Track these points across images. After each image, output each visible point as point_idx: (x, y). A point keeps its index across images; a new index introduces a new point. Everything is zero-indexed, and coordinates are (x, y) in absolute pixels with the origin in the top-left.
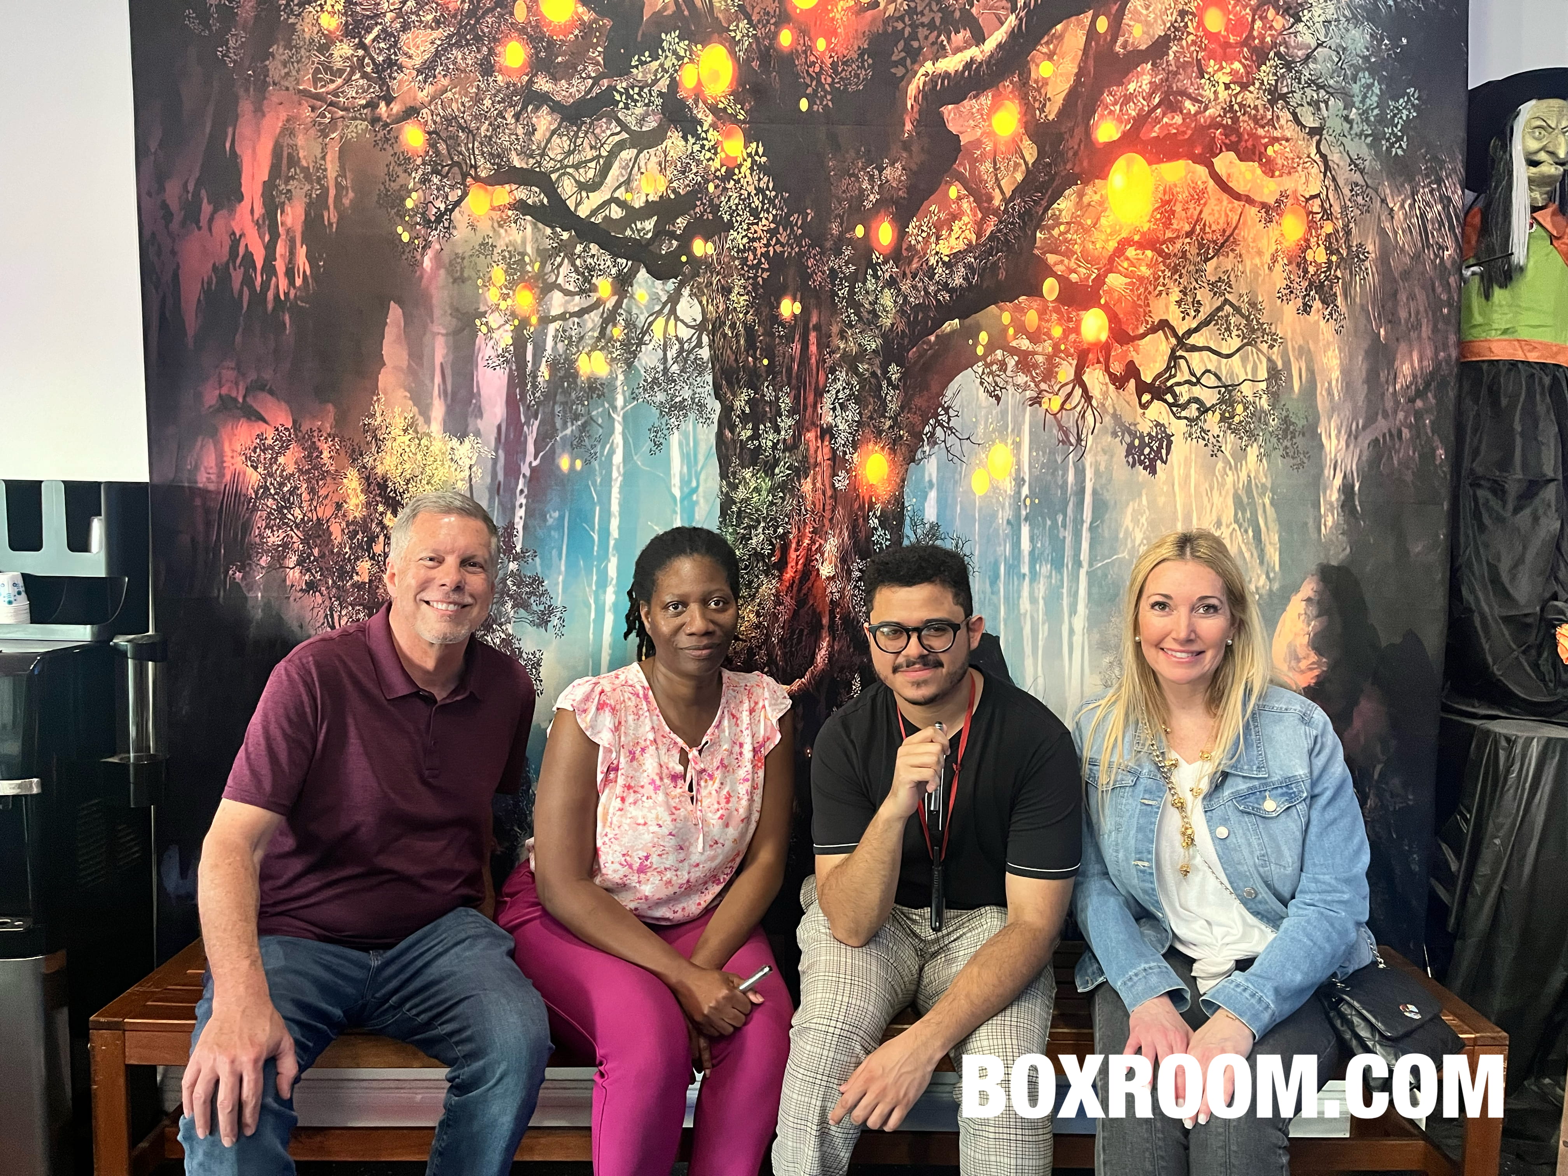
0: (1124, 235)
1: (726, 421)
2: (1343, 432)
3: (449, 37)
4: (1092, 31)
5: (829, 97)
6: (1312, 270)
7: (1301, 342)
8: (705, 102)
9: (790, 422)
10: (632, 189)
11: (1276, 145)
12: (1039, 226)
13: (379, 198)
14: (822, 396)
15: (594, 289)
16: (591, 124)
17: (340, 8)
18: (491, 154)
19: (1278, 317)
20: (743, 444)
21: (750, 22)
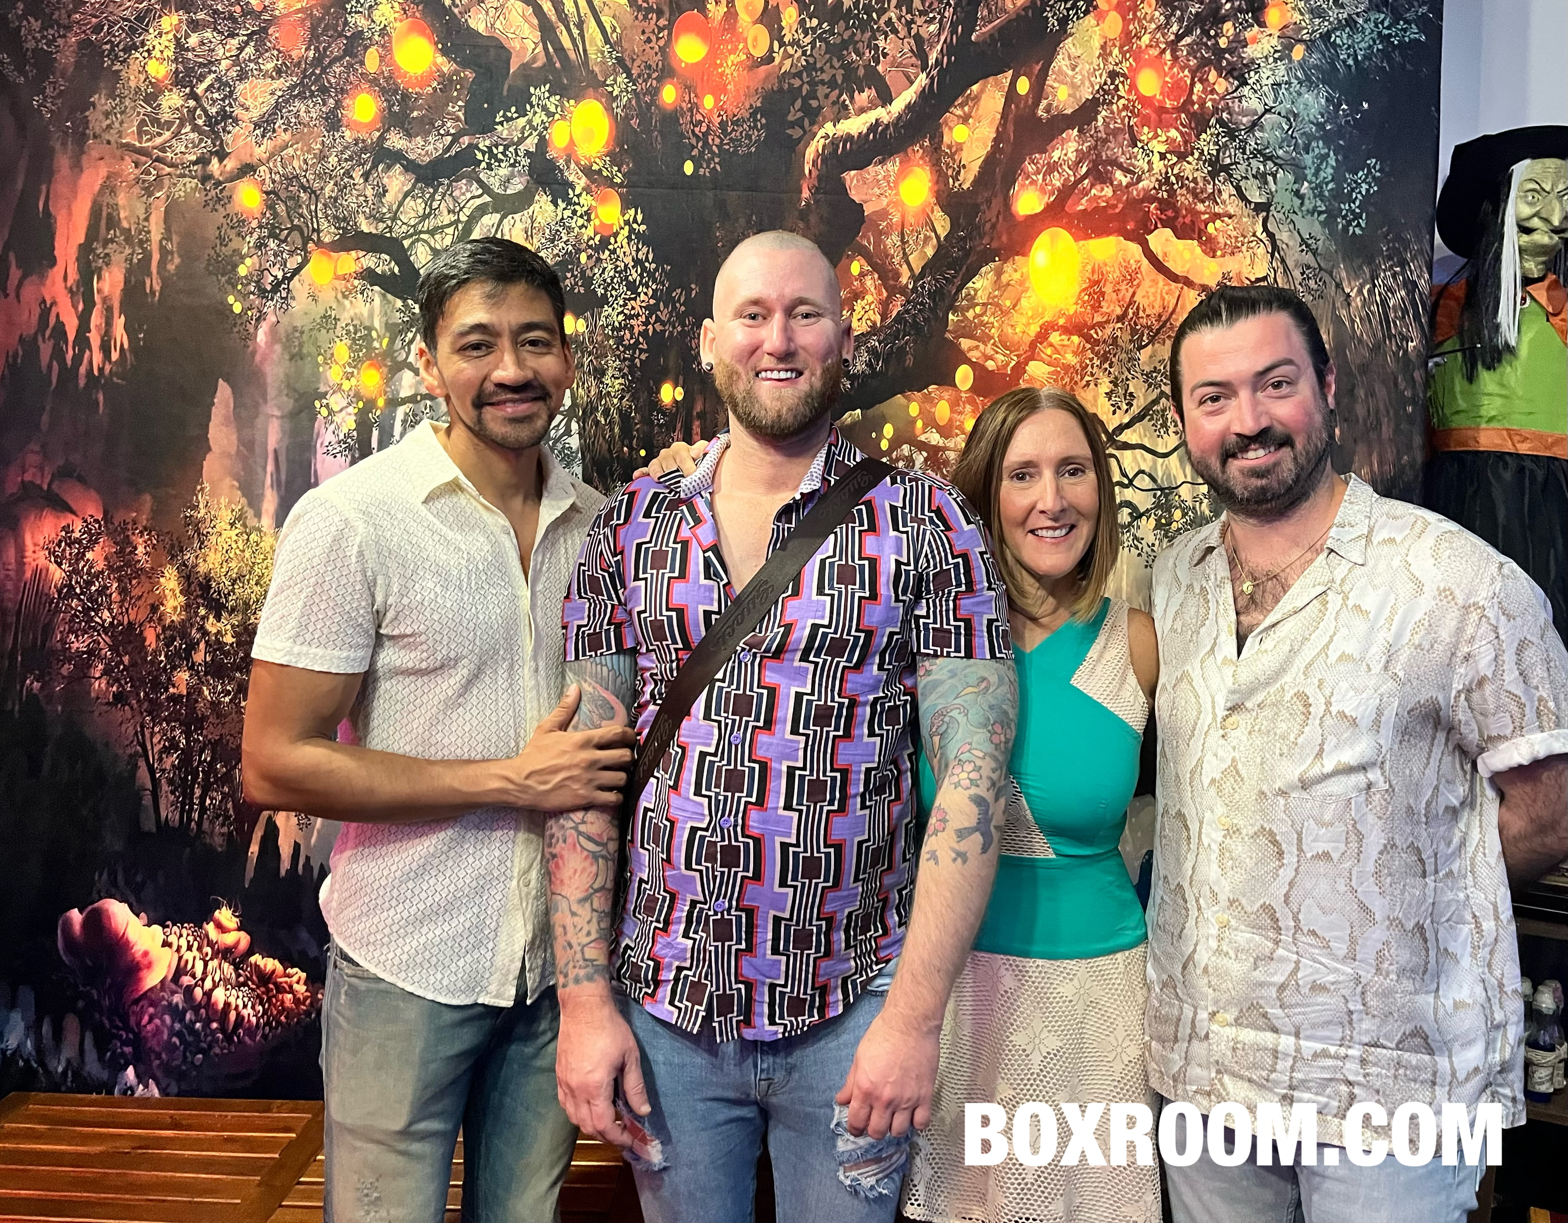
0: (1047, 318)
3: (292, 88)
4: (1011, 94)
5: (717, 160)
8: (577, 164)
11: (1218, 222)
12: (952, 308)
13: (209, 265)
16: (449, 185)
17: (171, 54)
18: (335, 217)
21: (629, 76)
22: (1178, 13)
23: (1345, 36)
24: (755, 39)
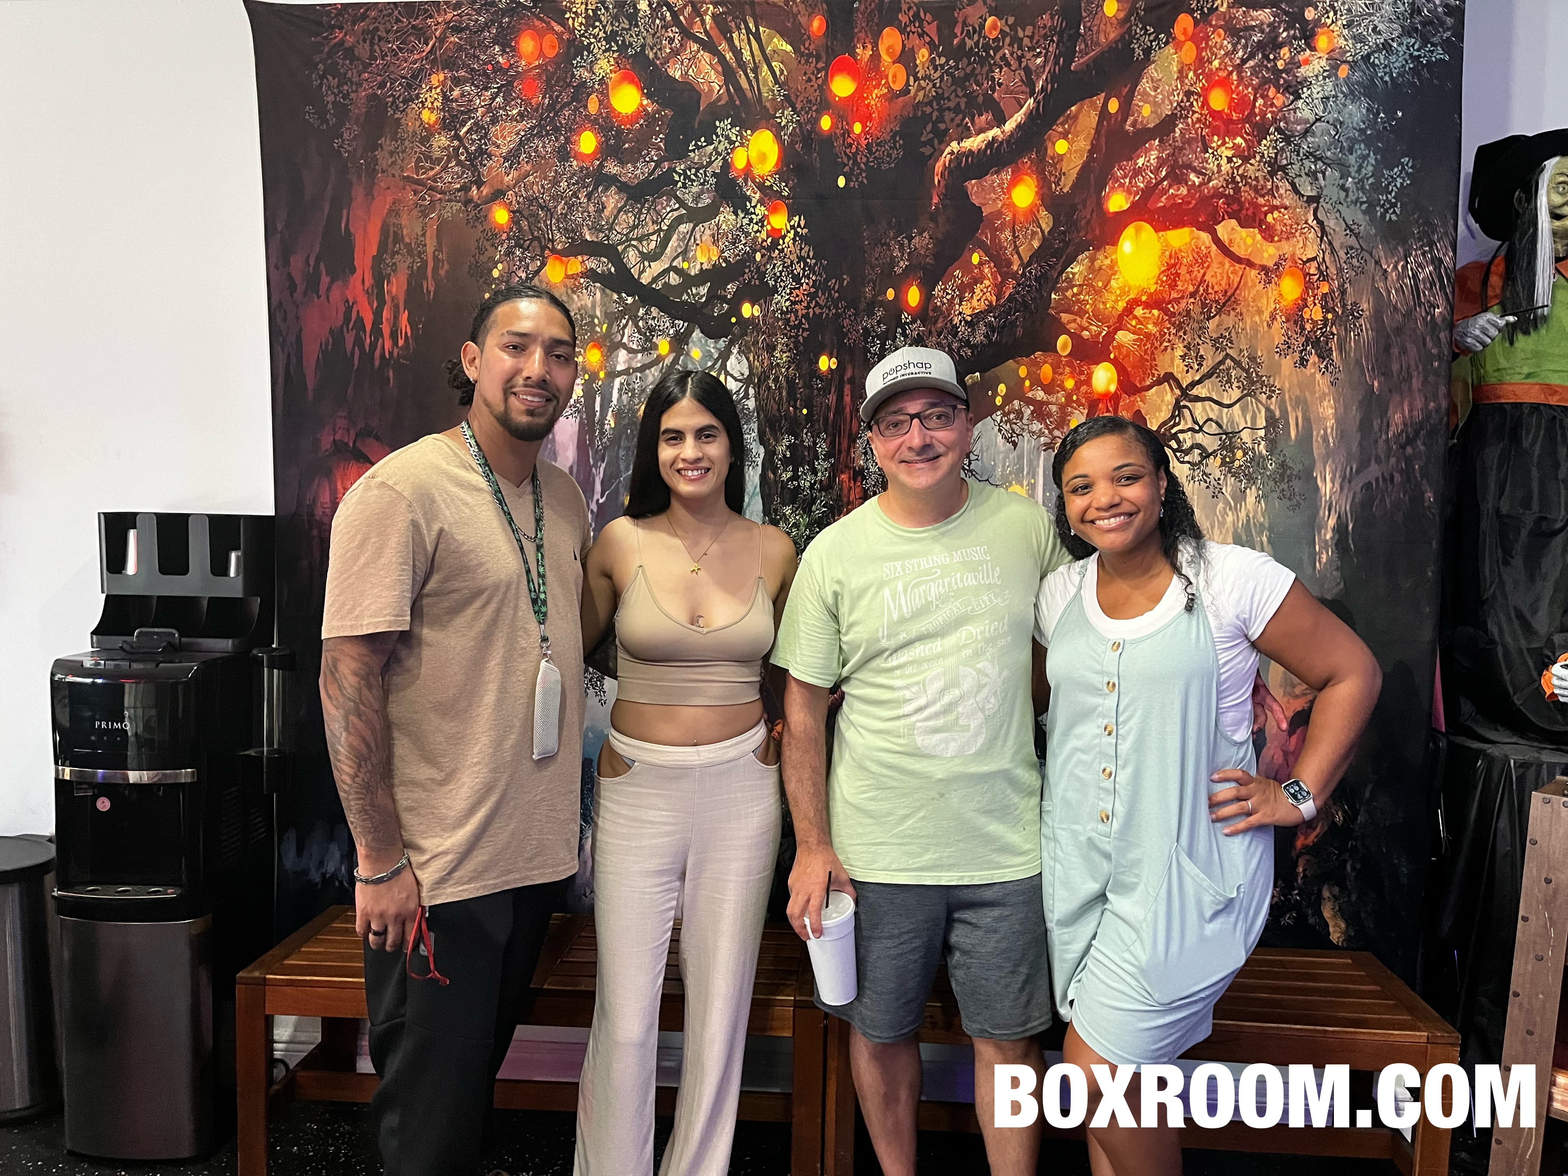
0: (1132, 296)
1: (769, 464)
2: (1338, 476)
3: (532, 128)
4: (1104, 112)
5: (864, 175)
6: (1308, 327)
7: (1298, 392)
8: (753, 181)
9: (826, 465)
10: (688, 258)
11: (1275, 213)
12: (1054, 289)
13: (470, 269)
14: (855, 442)
15: (655, 347)
16: (653, 202)
17: (439, 104)
18: (565, 229)
19: (1275, 370)
20: (784, 484)
21: (794, 109)
22: (1243, 41)
23: (1382, 57)
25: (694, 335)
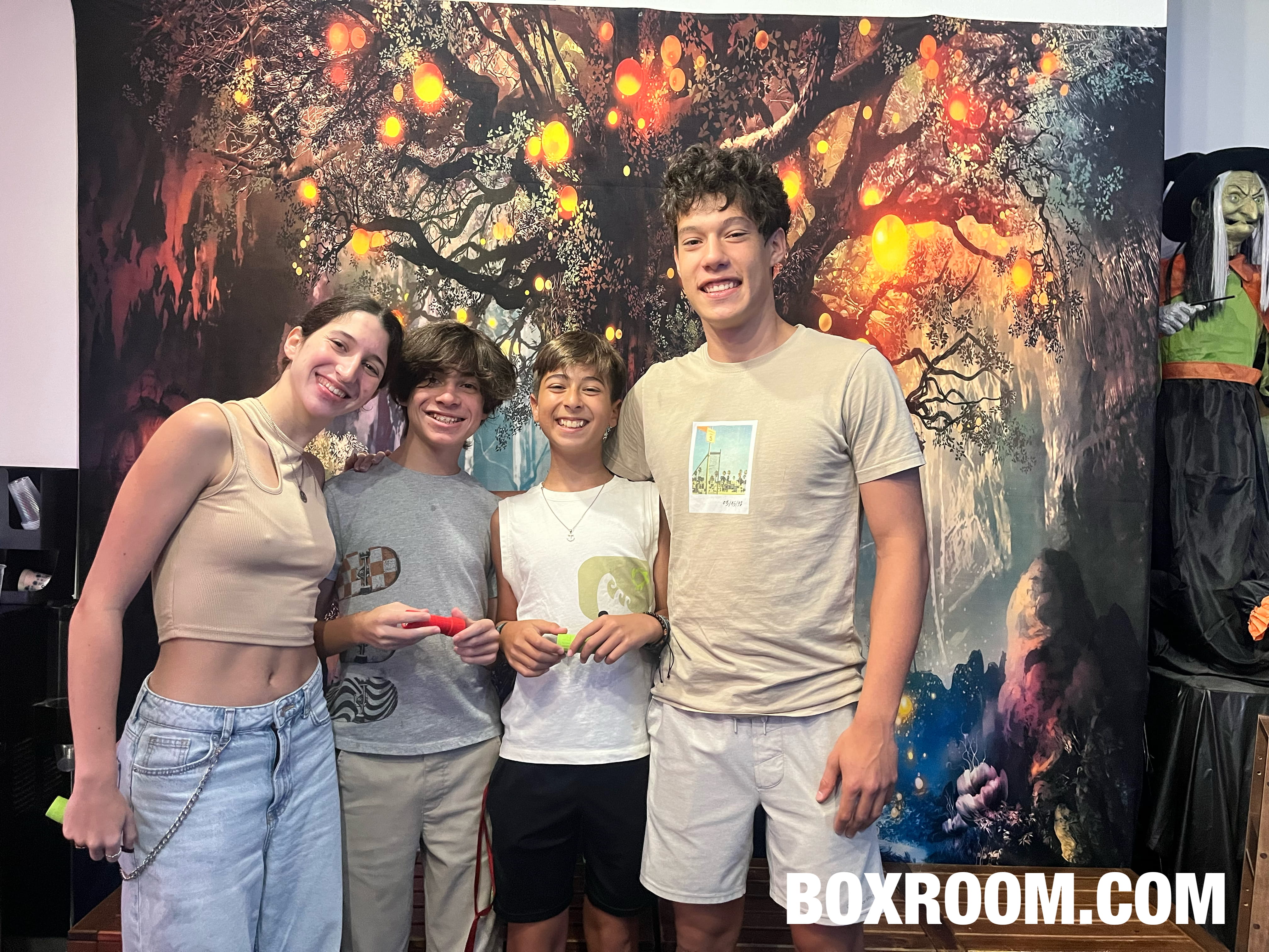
0: (885, 280)
2: (1063, 442)
3: (340, 112)
4: (859, 118)
5: (647, 166)
6: (1036, 311)
7: (1028, 368)
8: (546, 168)
10: (486, 235)
11: (1007, 211)
12: (816, 272)
13: (278, 241)
16: (453, 183)
17: (251, 87)
18: (371, 206)
19: (1009, 348)
21: (584, 105)
22: (979, 61)
23: (1097, 79)
24: (675, 79)
25: (490, 305)
